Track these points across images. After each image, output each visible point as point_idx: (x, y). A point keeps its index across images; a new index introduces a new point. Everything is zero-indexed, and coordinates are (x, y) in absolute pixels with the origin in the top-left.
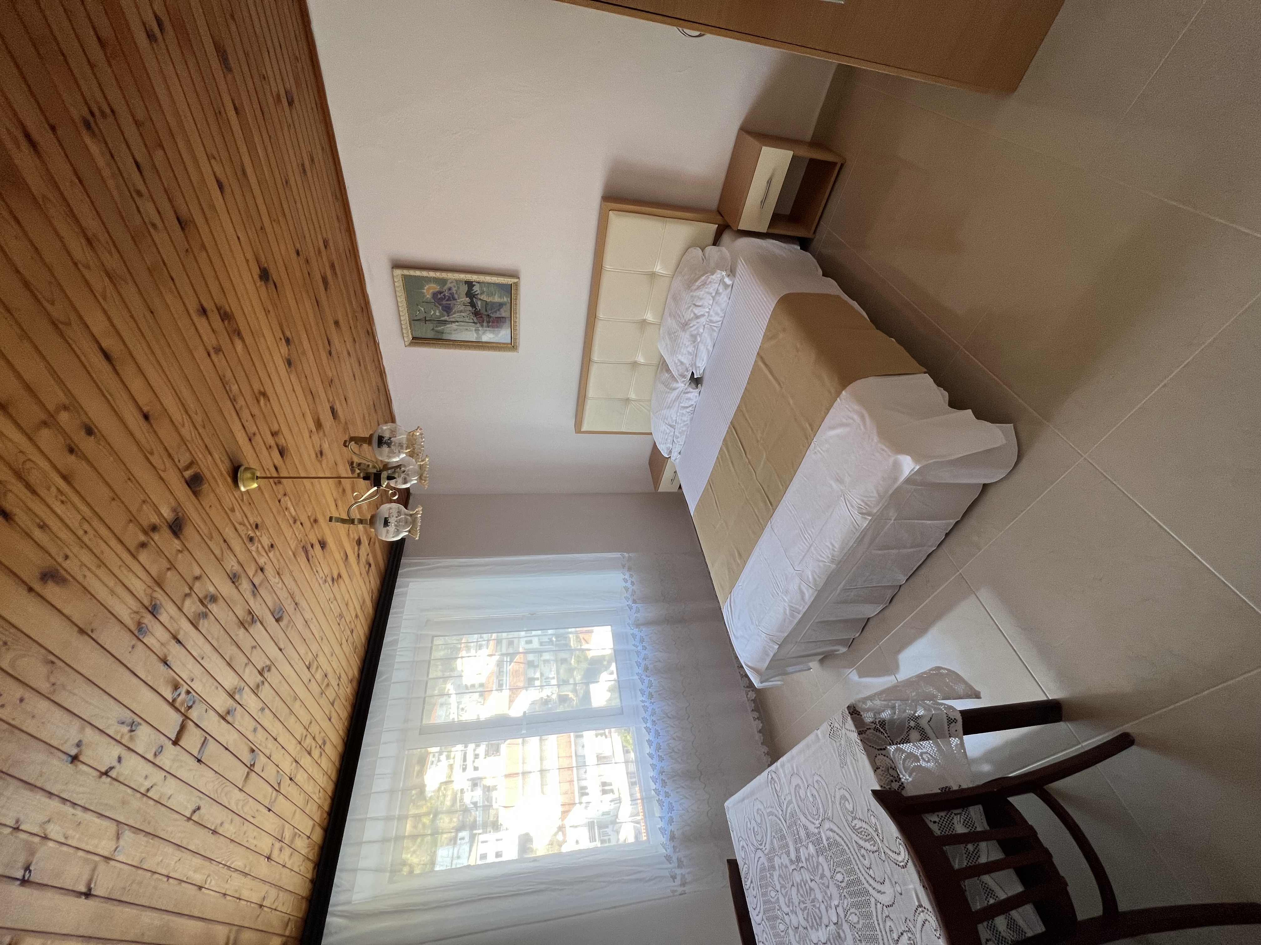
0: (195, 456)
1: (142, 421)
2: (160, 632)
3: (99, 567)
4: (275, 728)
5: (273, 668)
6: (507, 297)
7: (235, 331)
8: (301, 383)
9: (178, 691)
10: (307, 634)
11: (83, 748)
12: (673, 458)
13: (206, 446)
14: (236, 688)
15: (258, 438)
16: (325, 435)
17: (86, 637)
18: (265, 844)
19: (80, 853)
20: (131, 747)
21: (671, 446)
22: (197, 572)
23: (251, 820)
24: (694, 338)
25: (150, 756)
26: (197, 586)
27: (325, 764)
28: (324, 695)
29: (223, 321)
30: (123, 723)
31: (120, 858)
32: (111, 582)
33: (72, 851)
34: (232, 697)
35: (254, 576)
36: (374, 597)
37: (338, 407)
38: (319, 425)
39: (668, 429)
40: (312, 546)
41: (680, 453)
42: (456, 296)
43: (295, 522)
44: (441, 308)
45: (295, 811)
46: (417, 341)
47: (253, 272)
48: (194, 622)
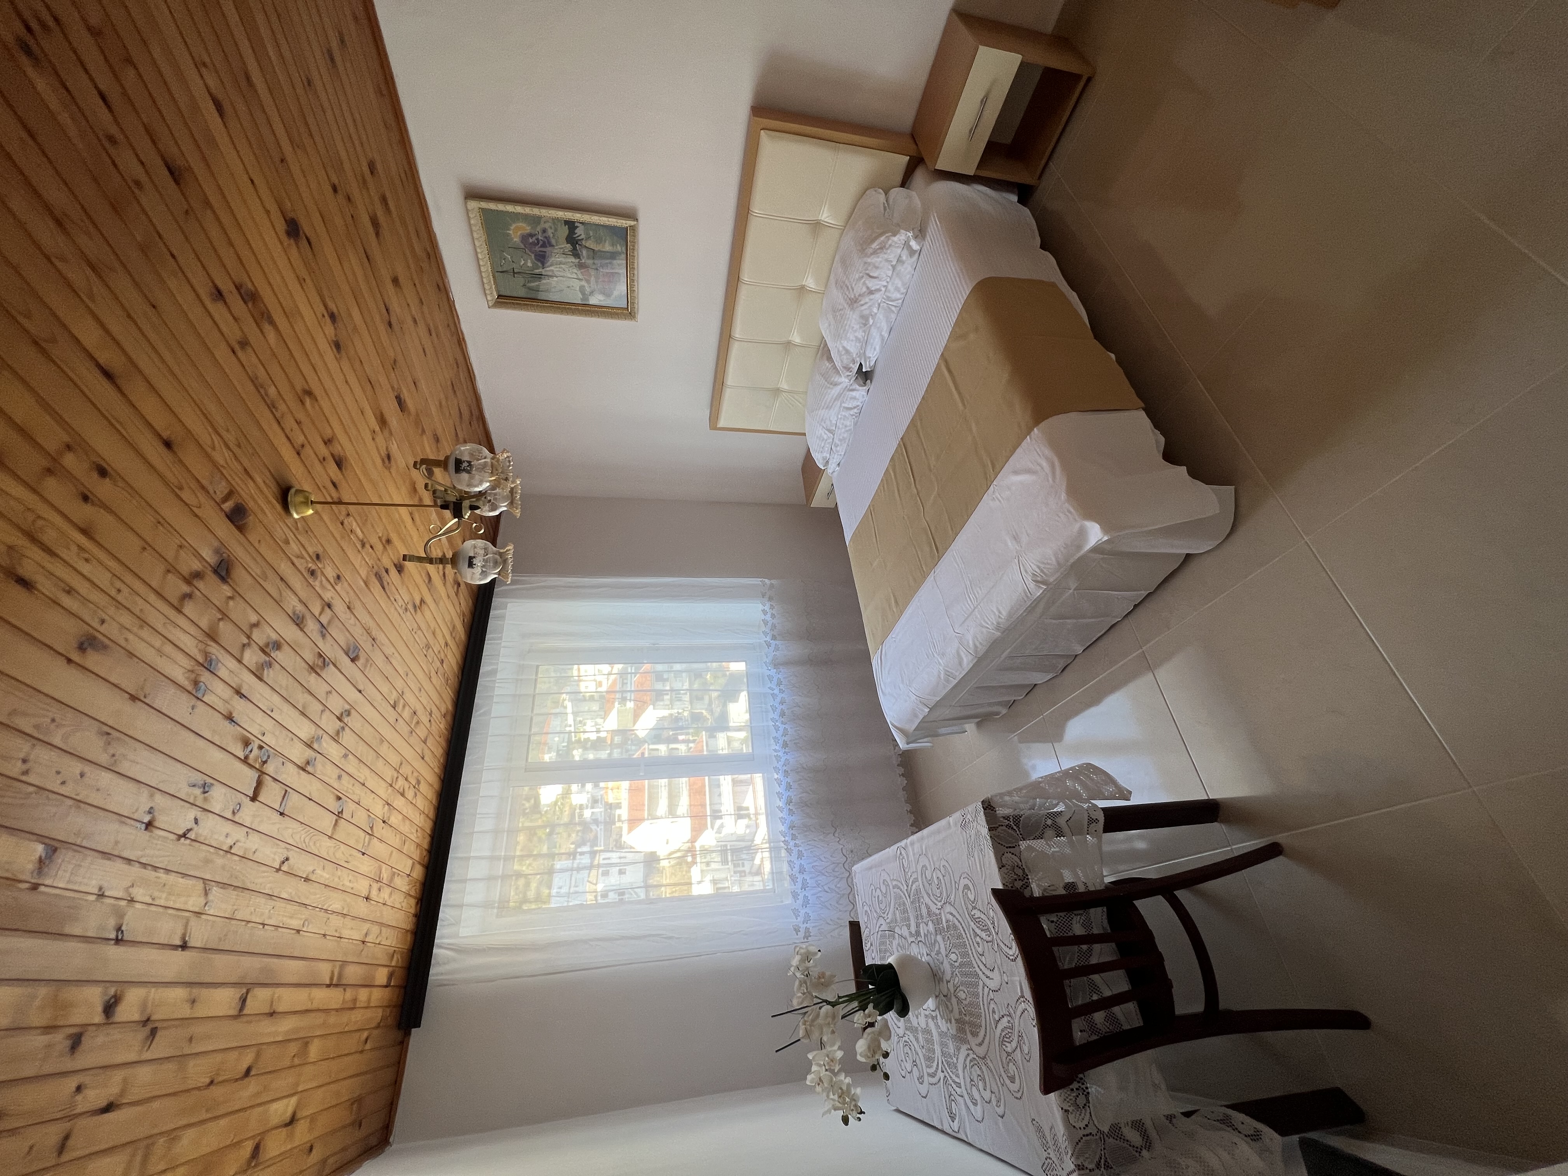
0: (232, 482)
1: (162, 449)
2: (219, 688)
3: (141, 627)
4: (363, 774)
5: (353, 711)
7: (262, 314)
8: (354, 371)
9: (250, 748)
10: (388, 670)
11: (156, 814)
12: (830, 471)
13: (245, 470)
14: (313, 738)
15: (308, 450)
16: (391, 433)
17: (139, 703)
18: (362, 886)
19: (170, 911)
20: (206, 807)
21: (828, 455)
22: (254, 618)
23: (345, 865)
24: (865, 319)
25: (229, 815)
26: (256, 635)
27: (420, 802)
28: (413, 733)
29: (245, 302)
30: (194, 786)
31: (211, 912)
32: (157, 642)
33: (161, 910)
34: (310, 746)
35: (320, 614)
36: (466, 620)
37: (406, 395)
38: (383, 421)
39: (826, 435)
40: (387, 571)
41: (839, 464)
43: (363, 545)
44: (533, 257)
45: (392, 852)
46: (504, 300)
47: (277, 229)
48: (257, 673)
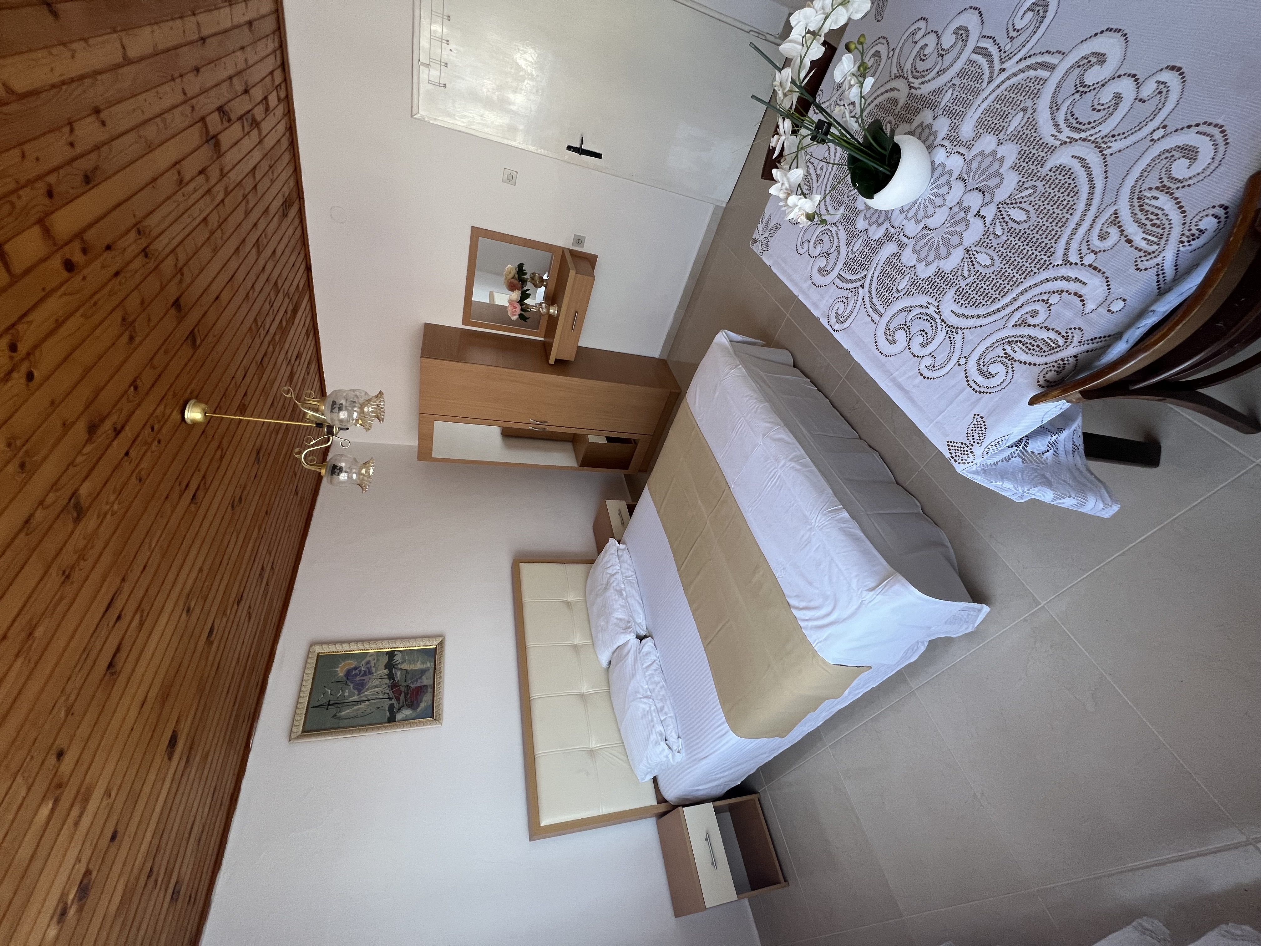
6: (430, 662)
42: (373, 670)
44: (352, 686)
46: (309, 731)
